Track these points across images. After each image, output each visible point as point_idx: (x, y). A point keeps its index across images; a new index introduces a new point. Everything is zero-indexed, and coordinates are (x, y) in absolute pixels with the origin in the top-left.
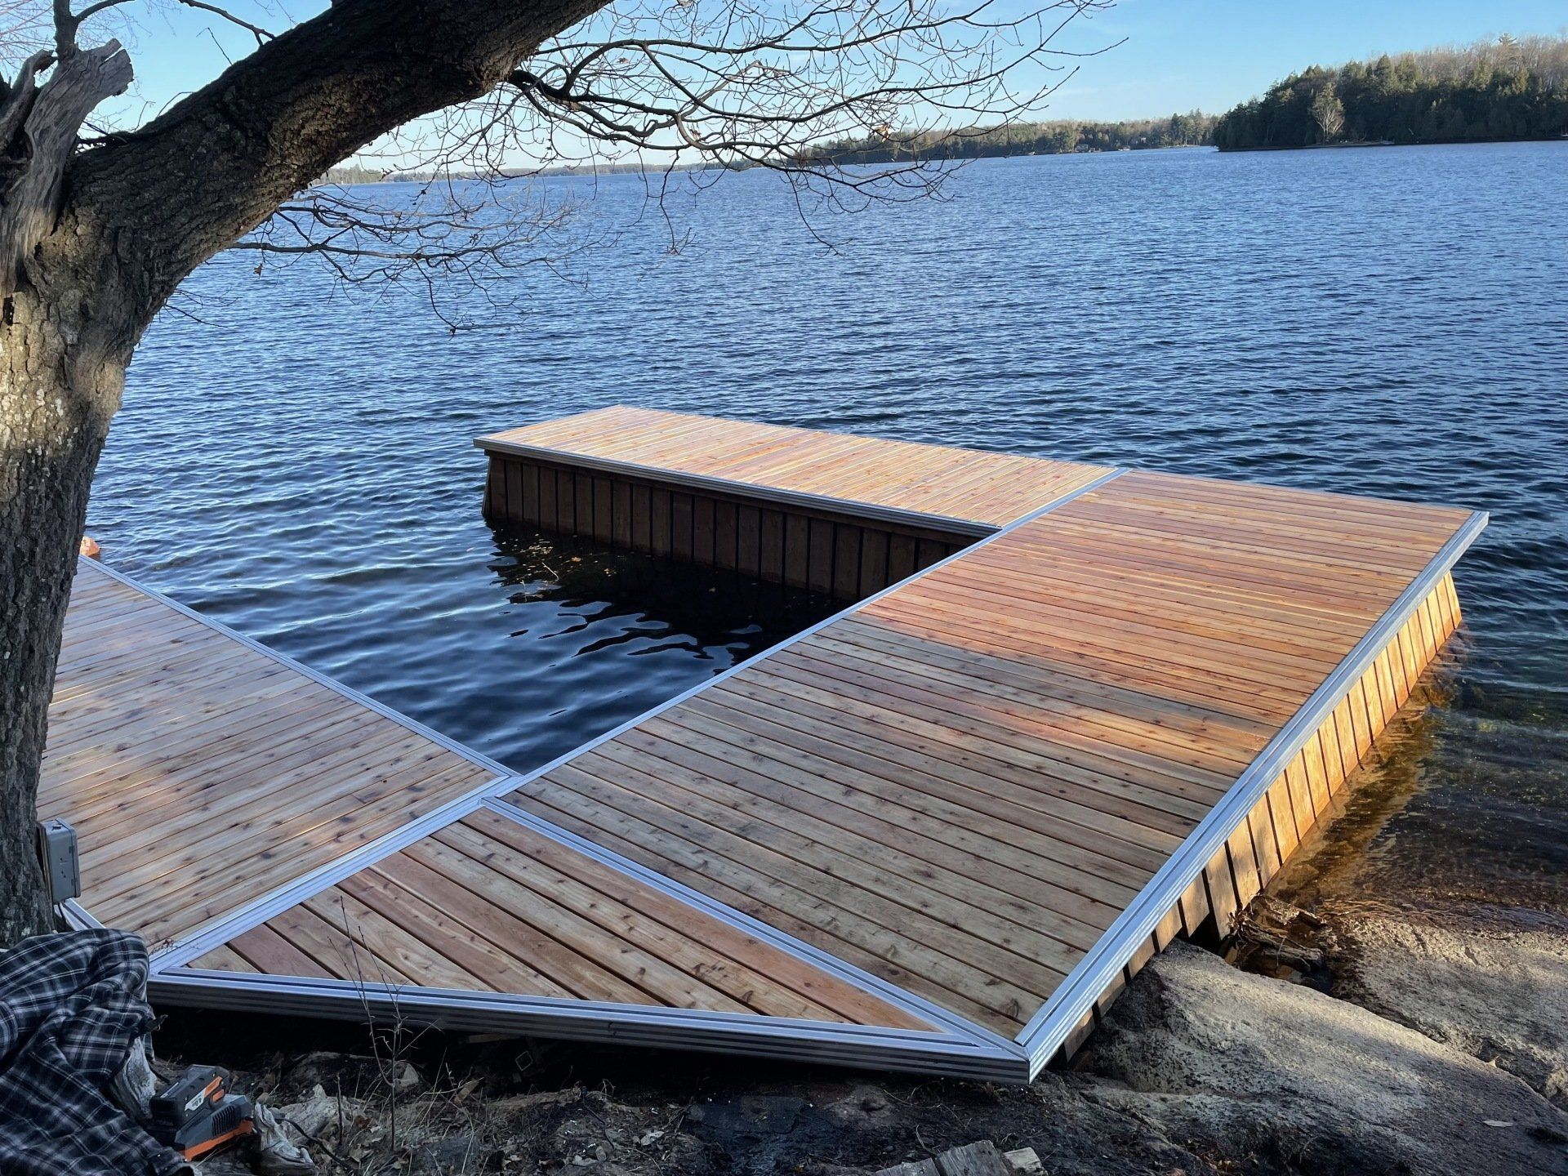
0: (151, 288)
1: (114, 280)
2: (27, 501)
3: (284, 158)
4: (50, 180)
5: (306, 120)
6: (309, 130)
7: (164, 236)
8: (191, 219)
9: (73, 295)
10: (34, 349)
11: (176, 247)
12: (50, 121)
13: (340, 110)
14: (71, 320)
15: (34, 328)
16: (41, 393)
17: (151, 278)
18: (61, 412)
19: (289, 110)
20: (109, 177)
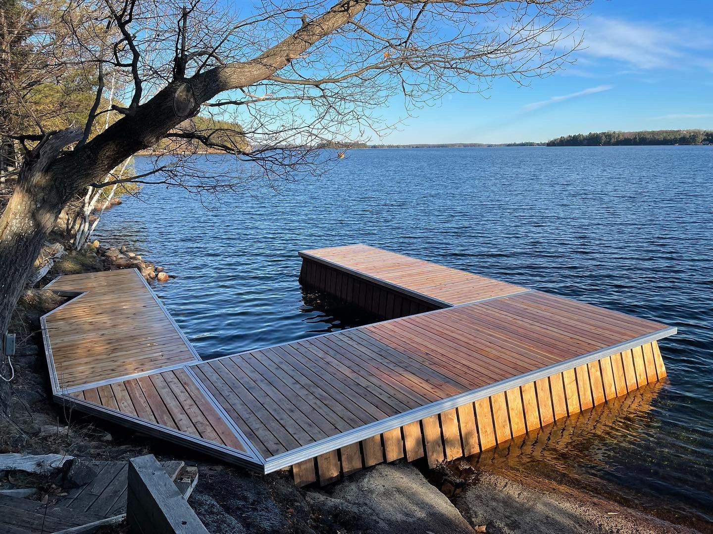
0: (65, 193)
1: (54, 192)
2: (18, 247)
3: (102, 161)
4: (45, 164)
5: (107, 152)
6: (107, 154)
7: (70, 180)
8: (78, 176)
9: (42, 194)
10: (27, 208)
11: (73, 183)
12: (48, 149)
13: (114, 149)
14: (39, 201)
15: (29, 202)
16: (27, 219)
17: (66, 191)
18: (31, 225)
19: (103, 149)
20: (59, 164)
